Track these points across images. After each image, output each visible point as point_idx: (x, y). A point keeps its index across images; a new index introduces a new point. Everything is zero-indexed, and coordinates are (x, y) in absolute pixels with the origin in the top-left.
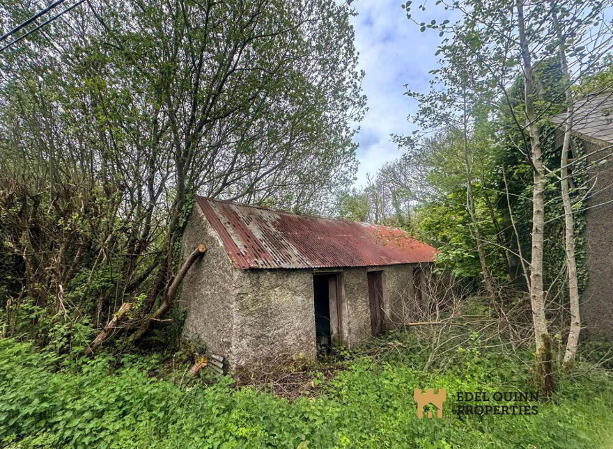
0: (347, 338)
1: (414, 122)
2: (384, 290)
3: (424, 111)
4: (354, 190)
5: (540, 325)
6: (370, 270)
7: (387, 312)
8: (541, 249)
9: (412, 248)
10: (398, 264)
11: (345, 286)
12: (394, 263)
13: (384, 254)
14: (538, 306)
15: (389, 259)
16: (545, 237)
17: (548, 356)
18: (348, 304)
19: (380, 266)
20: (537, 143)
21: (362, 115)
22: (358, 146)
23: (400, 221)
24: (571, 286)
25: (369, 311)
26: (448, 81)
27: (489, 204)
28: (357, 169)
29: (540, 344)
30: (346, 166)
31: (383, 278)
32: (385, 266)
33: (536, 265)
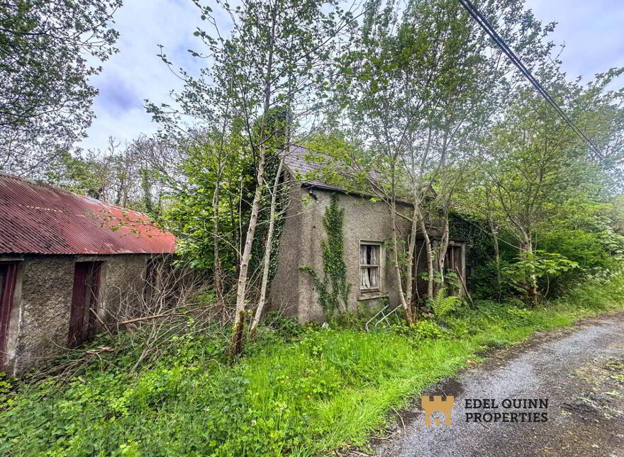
0: (13, 361)
1: (177, 101)
2: (102, 285)
3: (190, 95)
4: (78, 150)
5: (241, 304)
6: (81, 260)
7: (102, 313)
8: (251, 244)
9: (150, 237)
10: (130, 254)
11: (24, 283)
12: (123, 252)
13: (111, 240)
14: (241, 290)
15: (117, 246)
16: (255, 236)
17: (241, 327)
18: (24, 310)
19: (98, 255)
20: (263, 163)
21: (107, 54)
22: (96, 93)
23: (147, 206)
24: (265, 273)
25: (68, 315)
26: (217, 79)
27: (231, 206)
28: (89, 124)
29: (237, 320)
30: (72, 112)
31: (102, 271)
32: (109, 255)
33: (245, 258)
